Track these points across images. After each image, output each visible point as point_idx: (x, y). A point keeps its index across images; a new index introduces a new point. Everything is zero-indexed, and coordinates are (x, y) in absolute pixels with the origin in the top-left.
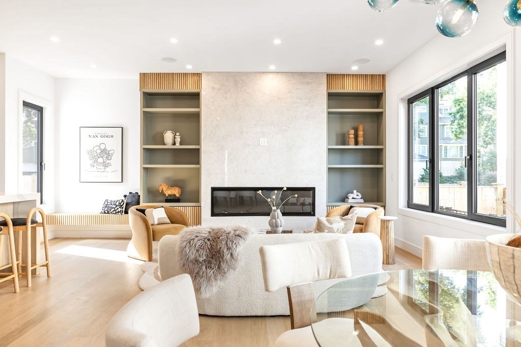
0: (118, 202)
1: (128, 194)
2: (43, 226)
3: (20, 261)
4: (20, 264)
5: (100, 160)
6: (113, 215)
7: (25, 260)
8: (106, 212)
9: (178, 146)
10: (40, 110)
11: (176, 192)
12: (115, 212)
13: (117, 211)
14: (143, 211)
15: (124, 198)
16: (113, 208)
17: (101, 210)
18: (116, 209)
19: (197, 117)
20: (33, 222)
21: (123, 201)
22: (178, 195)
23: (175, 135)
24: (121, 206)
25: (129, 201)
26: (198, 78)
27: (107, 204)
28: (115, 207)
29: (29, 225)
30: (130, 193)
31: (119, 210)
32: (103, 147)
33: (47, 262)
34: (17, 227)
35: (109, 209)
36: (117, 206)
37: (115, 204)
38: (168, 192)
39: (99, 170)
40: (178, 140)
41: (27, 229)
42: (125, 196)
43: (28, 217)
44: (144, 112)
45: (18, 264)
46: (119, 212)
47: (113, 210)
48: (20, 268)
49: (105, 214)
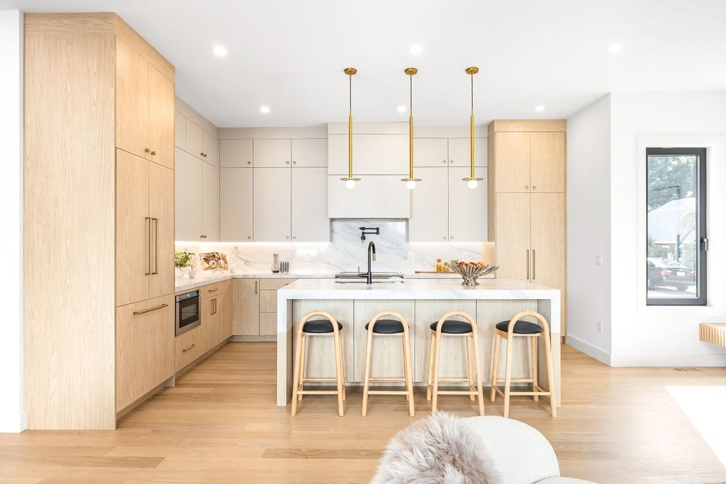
10: (702, 153)
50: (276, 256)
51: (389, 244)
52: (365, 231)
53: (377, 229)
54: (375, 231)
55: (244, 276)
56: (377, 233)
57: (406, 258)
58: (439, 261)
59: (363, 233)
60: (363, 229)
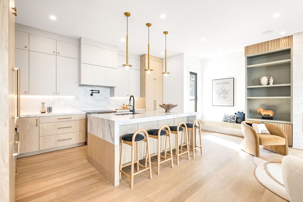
0: (232, 117)
1: (237, 113)
2: (199, 128)
3: (190, 143)
4: (190, 144)
5: (222, 95)
6: (229, 123)
7: (192, 143)
8: (225, 121)
9: (271, 85)
10: (196, 74)
11: (270, 113)
12: (230, 122)
13: (231, 121)
14: (251, 125)
15: (235, 115)
16: (229, 119)
17: (222, 120)
18: (231, 120)
19: (289, 65)
20: (196, 126)
21: (234, 116)
22: (271, 115)
23: (269, 78)
24: (234, 119)
25: (238, 116)
26: (289, 39)
27: (226, 117)
28: (230, 119)
29: (194, 128)
30: (238, 112)
31: (233, 121)
32: (223, 88)
33: (201, 146)
34: (189, 128)
35: (226, 120)
36: (231, 119)
37: (230, 118)
38: (264, 113)
39: (222, 100)
40: (272, 81)
41: (193, 130)
42: (235, 114)
43: (193, 123)
44: (248, 68)
45: (189, 144)
46: (232, 122)
47: (229, 120)
48: (190, 146)
49: (224, 122)
50: (43, 103)
51: (103, 98)
52: (93, 92)
53: (99, 91)
54: (98, 92)
55: (27, 116)
56: (99, 93)
57: (110, 104)
58: (124, 105)
59: (92, 93)
60: (92, 90)
